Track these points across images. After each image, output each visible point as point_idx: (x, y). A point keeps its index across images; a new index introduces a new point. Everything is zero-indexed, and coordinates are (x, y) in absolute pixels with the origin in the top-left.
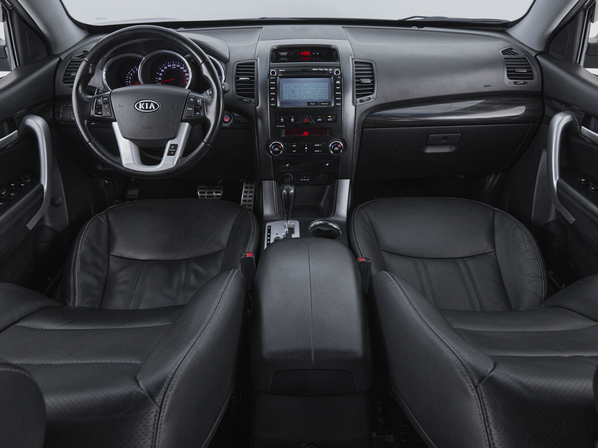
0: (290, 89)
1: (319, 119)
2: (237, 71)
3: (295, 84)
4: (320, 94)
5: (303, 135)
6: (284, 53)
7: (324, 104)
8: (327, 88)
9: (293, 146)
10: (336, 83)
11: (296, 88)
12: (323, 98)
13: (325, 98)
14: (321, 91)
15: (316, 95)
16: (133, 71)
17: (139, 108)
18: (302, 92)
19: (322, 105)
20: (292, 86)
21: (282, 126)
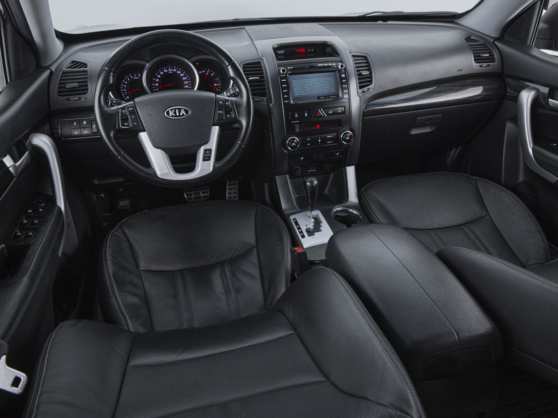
0: (300, 85)
1: (330, 112)
3: (303, 80)
4: (328, 88)
5: (315, 128)
6: (281, 51)
7: (333, 97)
8: (333, 81)
9: (308, 139)
10: (342, 76)
11: (305, 84)
12: (330, 91)
13: (333, 92)
14: (328, 85)
15: (324, 89)
16: (127, 79)
17: (169, 116)
18: (311, 87)
19: (331, 98)
20: (301, 83)
21: (296, 122)
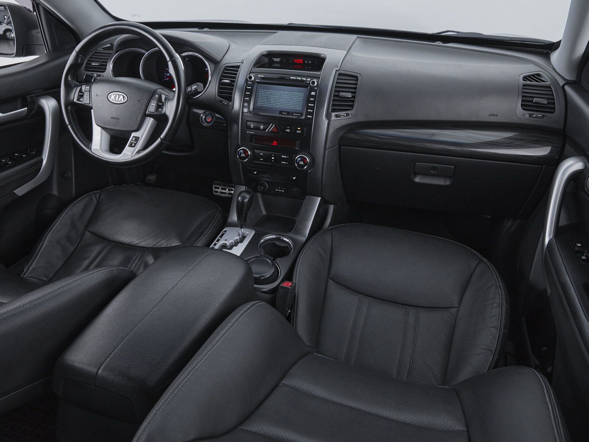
0: (266, 95)
1: (288, 130)
2: (224, 72)
3: (271, 91)
4: (294, 104)
5: (272, 144)
6: (277, 59)
7: (296, 114)
8: (302, 98)
9: (261, 154)
10: (311, 94)
11: (272, 95)
12: (296, 108)
13: (298, 109)
14: (295, 101)
15: (289, 105)
17: (110, 99)
18: (277, 100)
19: (294, 115)
20: (268, 93)
21: (251, 133)
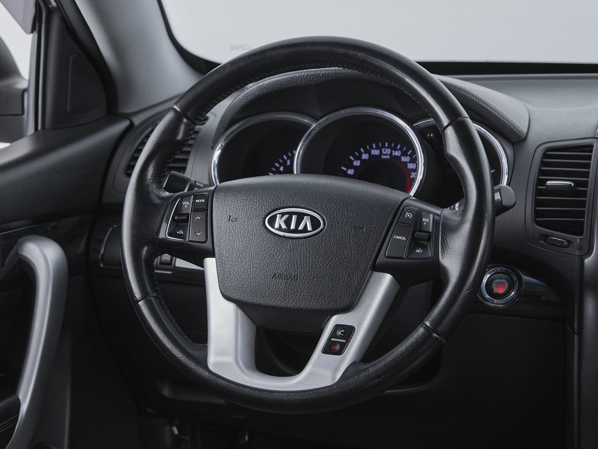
2: (543, 164)
16: (286, 160)
17: (273, 227)
